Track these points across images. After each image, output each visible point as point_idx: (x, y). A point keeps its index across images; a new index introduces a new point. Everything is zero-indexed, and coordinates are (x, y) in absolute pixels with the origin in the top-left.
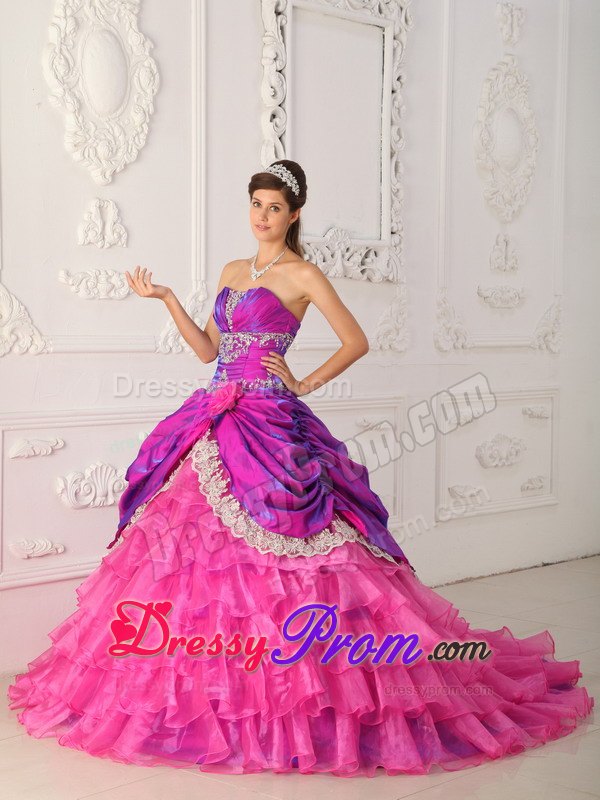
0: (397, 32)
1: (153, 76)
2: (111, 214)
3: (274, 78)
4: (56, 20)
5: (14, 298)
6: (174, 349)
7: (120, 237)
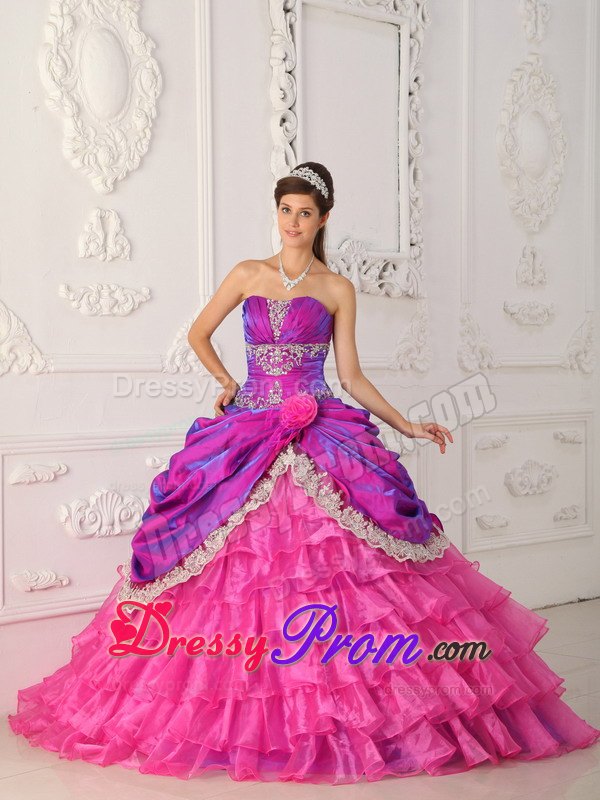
0: (414, 29)
1: (156, 77)
2: (113, 224)
3: (284, 80)
4: (52, 19)
5: (12, 314)
6: (181, 369)
7: (123, 249)
